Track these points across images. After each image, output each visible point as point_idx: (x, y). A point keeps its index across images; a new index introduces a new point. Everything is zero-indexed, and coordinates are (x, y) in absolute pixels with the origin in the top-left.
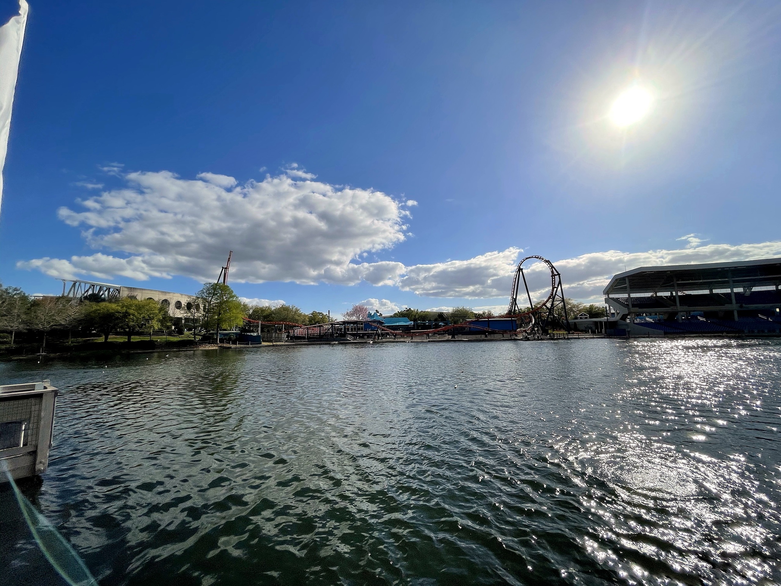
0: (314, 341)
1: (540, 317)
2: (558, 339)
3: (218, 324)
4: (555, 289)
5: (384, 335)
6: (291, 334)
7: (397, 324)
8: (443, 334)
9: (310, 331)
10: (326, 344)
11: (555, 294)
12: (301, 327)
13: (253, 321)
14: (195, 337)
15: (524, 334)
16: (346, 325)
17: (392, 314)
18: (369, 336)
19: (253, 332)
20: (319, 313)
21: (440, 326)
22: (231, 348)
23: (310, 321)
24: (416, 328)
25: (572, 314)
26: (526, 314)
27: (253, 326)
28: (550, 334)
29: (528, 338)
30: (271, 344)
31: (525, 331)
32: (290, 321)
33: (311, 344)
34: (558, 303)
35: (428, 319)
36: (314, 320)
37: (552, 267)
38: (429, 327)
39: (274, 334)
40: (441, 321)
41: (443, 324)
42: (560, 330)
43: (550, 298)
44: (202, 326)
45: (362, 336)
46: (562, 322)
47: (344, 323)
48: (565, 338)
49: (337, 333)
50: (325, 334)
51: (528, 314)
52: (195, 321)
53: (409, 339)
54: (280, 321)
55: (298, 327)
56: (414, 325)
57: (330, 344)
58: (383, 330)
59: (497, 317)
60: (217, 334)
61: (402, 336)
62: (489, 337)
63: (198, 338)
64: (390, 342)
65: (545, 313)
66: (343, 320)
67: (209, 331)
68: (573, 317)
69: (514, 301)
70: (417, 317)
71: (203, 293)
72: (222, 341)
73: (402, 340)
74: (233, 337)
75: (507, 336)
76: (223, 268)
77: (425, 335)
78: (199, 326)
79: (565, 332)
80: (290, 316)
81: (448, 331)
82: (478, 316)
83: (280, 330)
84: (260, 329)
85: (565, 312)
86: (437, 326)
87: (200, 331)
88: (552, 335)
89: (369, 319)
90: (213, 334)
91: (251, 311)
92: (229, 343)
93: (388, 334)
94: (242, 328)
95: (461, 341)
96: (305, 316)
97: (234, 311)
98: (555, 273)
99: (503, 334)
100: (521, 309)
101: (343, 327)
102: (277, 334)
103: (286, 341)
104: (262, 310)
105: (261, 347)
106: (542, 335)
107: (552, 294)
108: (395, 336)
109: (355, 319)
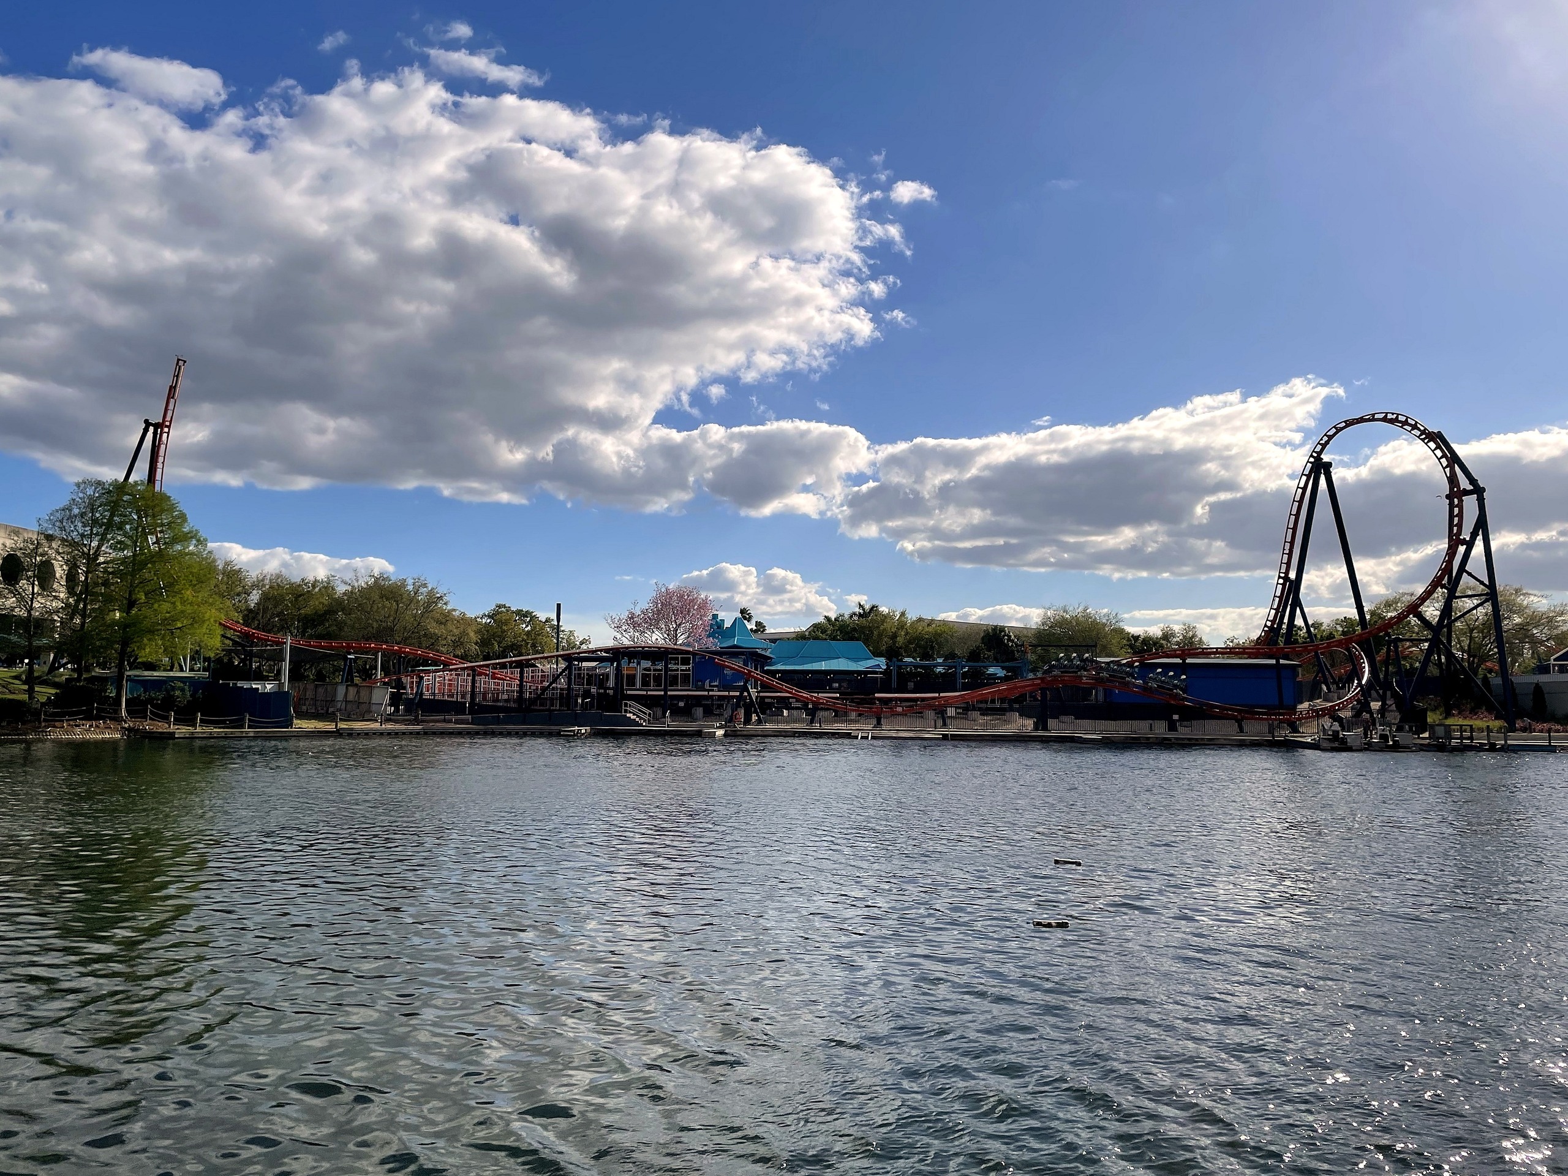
0: (498, 721)
1: (1396, 658)
2: (1463, 749)
3: (125, 643)
4: (1462, 549)
5: (770, 705)
6: (410, 692)
7: (823, 666)
8: (1001, 711)
9: (482, 682)
10: (542, 735)
11: (1462, 568)
12: (446, 664)
13: (262, 634)
14: (31, 691)
15: (1327, 722)
16: (624, 662)
17: (803, 625)
18: (711, 709)
19: (260, 677)
20: (519, 612)
21: (993, 679)
22: (171, 736)
23: (484, 643)
24: (894, 685)
25: (1527, 653)
26: (1340, 643)
27: (260, 655)
28: (1432, 728)
29: (1343, 741)
30: (330, 727)
31: (1332, 713)
32: (405, 641)
33: (486, 734)
34: (1469, 603)
35: (945, 650)
36: (501, 637)
37: (1453, 459)
38: (947, 683)
39: (341, 690)
40: (997, 661)
41: (1001, 673)
42: (1474, 712)
43: (1436, 583)
44: (60, 649)
45: (684, 708)
46: (1485, 679)
47: (616, 654)
48: (1492, 748)
49: (587, 694)
50: (539, 697)
51: (1345, 643)
52: (35, 626)
53: (867, 727)
54: (368, 639)
55: (435, 663)
56: (886, 672)
57: (558, 735)
58: (766, 687)
59: (1217, 652)
60: (118, 681)
61: (840, 715)
62: (1183, 732)
63: (45, 693)
64: (794, 734)
65: (1416, 642)
66: (610, 643)
67: (88, 669)
68: (1533, 663)
69: (1290, 594)
70: (900, 640)
71: (71, 518)
72: (137, 708)
73: (841, 727)
74: (183, 696)
75: (1255, 729)
76: (148, 424)
77: (930, 714)
78: (49, 648)
79: (1496, 724)
80: (408, 617)
81: (1020, 699)
82: (1144, 647)
83: (367, 673)
84: (286, 666)
85: (1500, 641)
86: (977, 680)
87: (53, 668)
88: (1440, 731)
89: (713, 644)
90: (103, 680)
91: (255, 597)
92: (166, 718)
93: (784, 703)
94: (219, 660)
95: (1072, 740)
96: (464, 621)
97: (188, 593)
98: (1464, 484)
99: (1239, 723)
100: (1317, 625)
101: (610, 669)
102: (352, 691)
103: (388, 719)
104: (299, 593)
105: (285, 738)
106: (1400, 729)
107: (1447, 569)
108: (812, 714)
109: (661, 642)
